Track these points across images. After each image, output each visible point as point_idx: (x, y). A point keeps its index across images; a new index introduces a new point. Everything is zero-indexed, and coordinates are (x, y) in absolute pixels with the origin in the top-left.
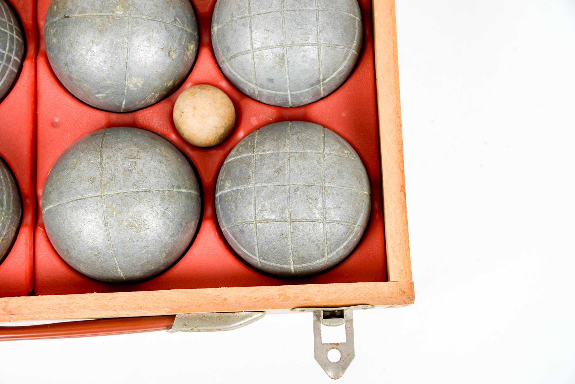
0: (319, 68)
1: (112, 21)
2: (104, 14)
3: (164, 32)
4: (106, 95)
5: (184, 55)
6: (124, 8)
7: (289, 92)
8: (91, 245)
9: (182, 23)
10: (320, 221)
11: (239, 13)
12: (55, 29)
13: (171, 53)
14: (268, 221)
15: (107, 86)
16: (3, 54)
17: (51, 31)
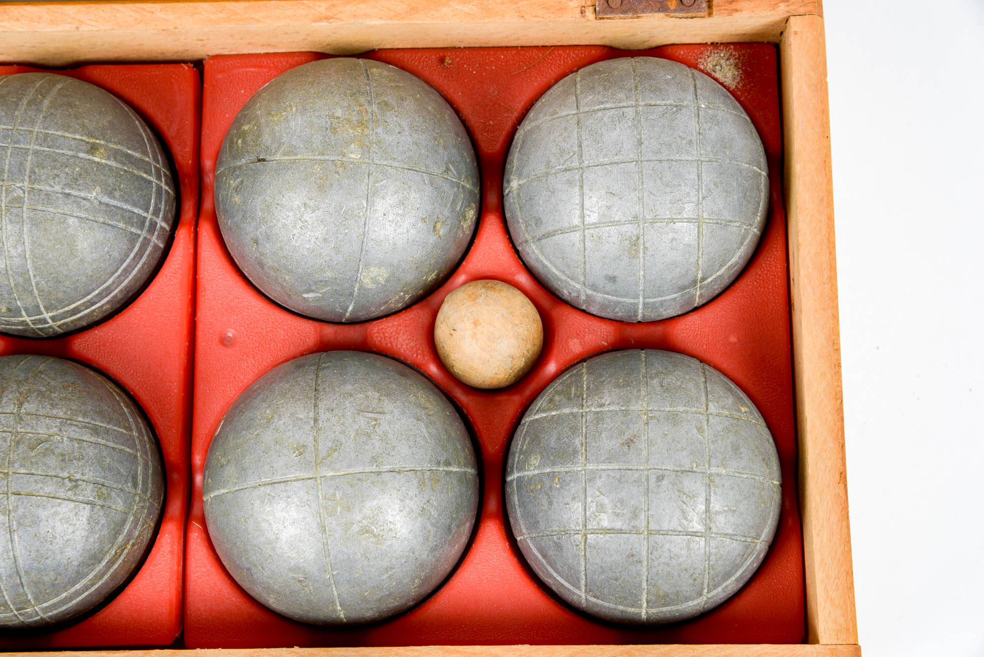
0: (697, 260)
1: (341, 170)
2: (327, 158)
3: (428, 190)
4: (320, 295)
5: (458, 228)
6: (362, 148)
7: (641, 299)
8: (293, 563)
9: (457, 173)
10: (699, 534)
11: (562, 161)
12: (239, 180)
13: (439, 225)
14: (609, 532)
15: (326, 281)
16: (145, 218)
17: (232, 182)
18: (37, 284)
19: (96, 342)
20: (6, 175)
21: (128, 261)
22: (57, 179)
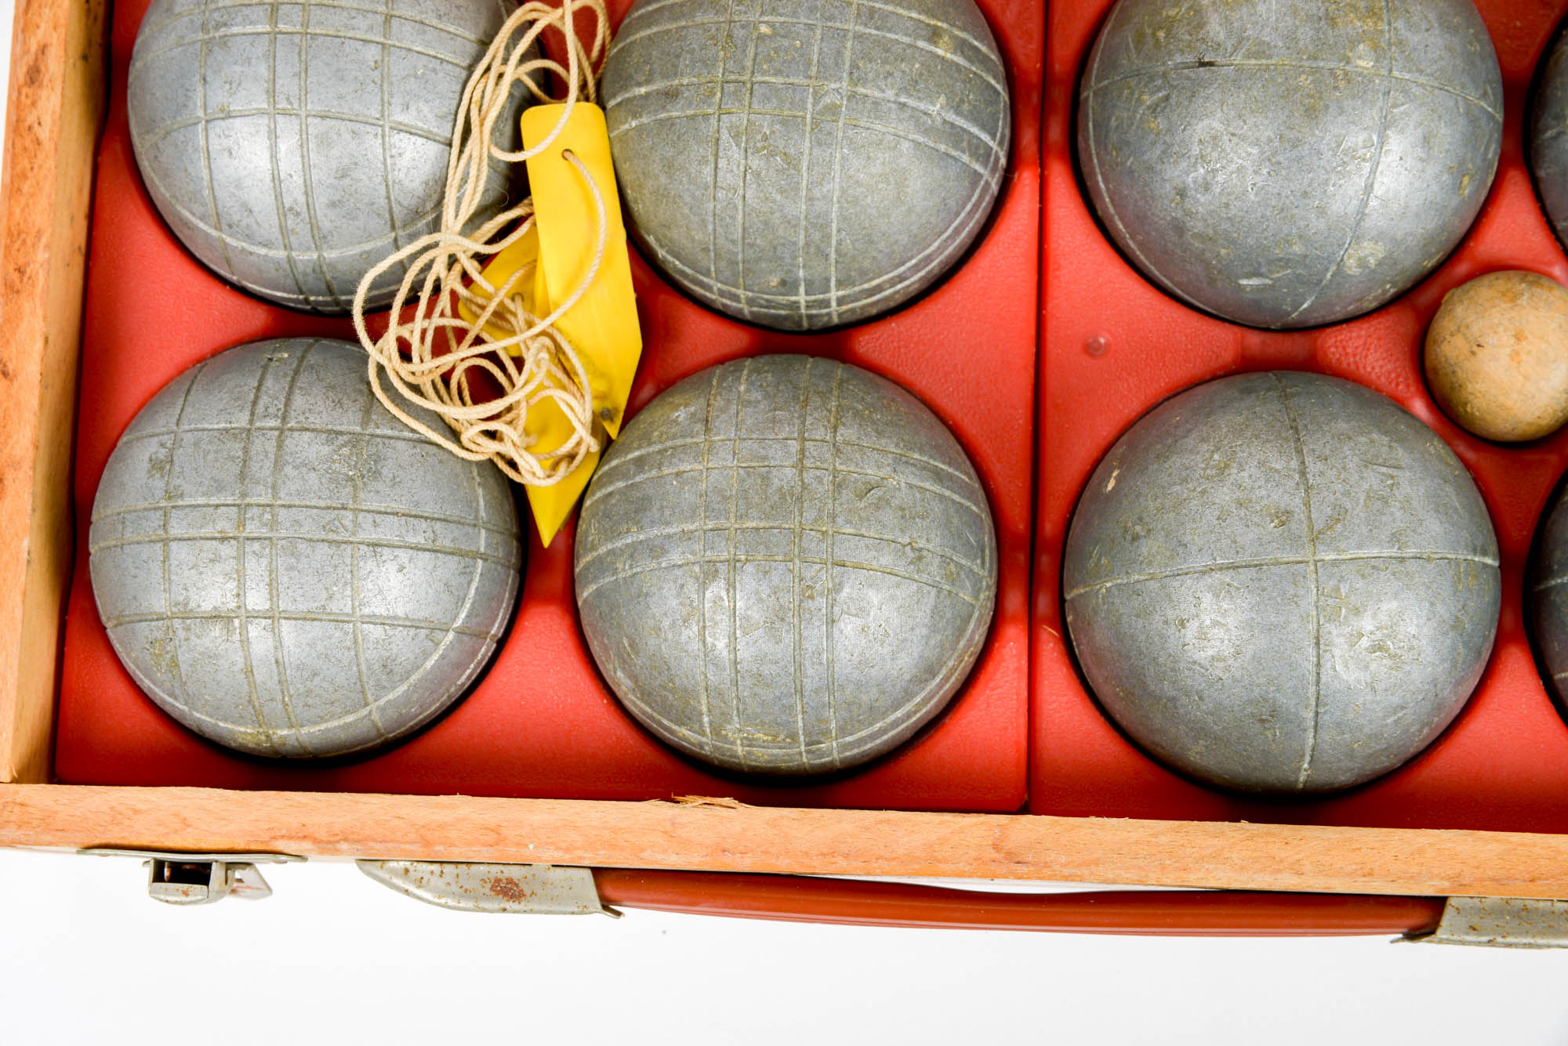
1: (1342, 84)
2: (1322, 64)
3: (1462, 121)
4: (1270, 282)
5: (1484, 186)
6: (1375, 51)
8: (1257, 691)
12: (1160, 94)
13: (1466, 180)
15: (1288, 259)
16: (990, 149)
17: (1145, 97)
18: (839, 243)
19: (893, 342)
20: (814, 69)
21: (963, 215)
22: (889, 80)
